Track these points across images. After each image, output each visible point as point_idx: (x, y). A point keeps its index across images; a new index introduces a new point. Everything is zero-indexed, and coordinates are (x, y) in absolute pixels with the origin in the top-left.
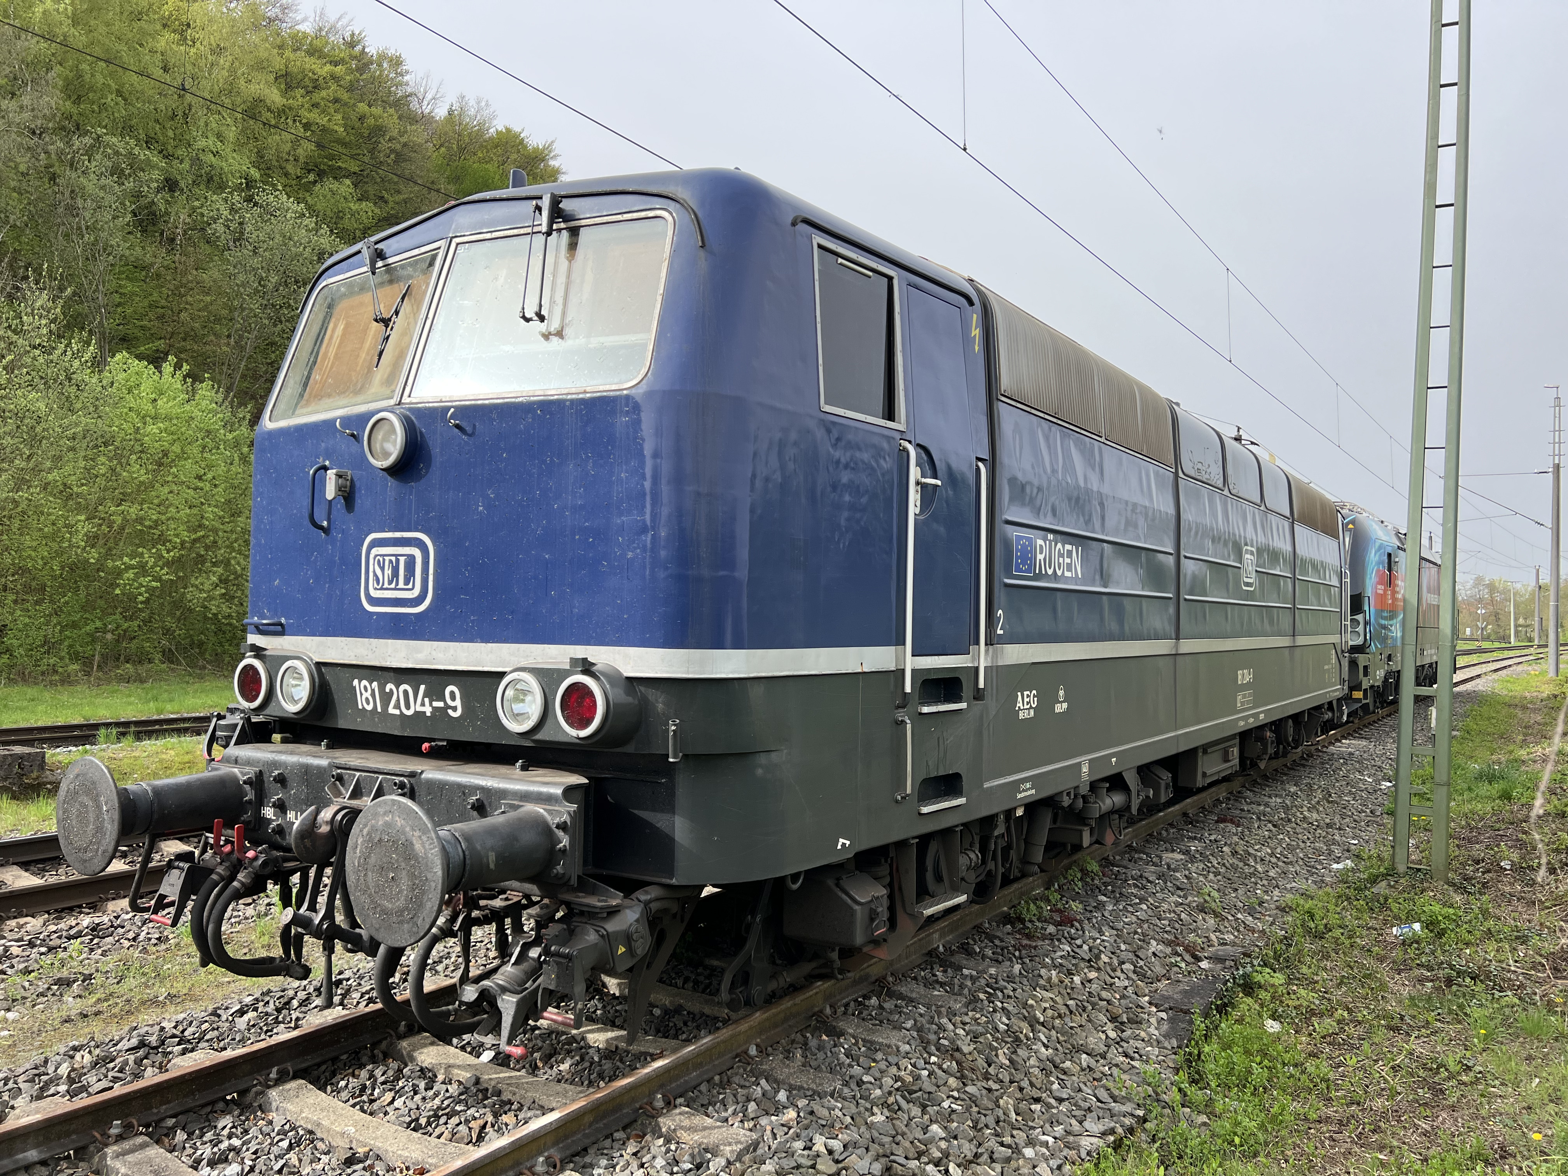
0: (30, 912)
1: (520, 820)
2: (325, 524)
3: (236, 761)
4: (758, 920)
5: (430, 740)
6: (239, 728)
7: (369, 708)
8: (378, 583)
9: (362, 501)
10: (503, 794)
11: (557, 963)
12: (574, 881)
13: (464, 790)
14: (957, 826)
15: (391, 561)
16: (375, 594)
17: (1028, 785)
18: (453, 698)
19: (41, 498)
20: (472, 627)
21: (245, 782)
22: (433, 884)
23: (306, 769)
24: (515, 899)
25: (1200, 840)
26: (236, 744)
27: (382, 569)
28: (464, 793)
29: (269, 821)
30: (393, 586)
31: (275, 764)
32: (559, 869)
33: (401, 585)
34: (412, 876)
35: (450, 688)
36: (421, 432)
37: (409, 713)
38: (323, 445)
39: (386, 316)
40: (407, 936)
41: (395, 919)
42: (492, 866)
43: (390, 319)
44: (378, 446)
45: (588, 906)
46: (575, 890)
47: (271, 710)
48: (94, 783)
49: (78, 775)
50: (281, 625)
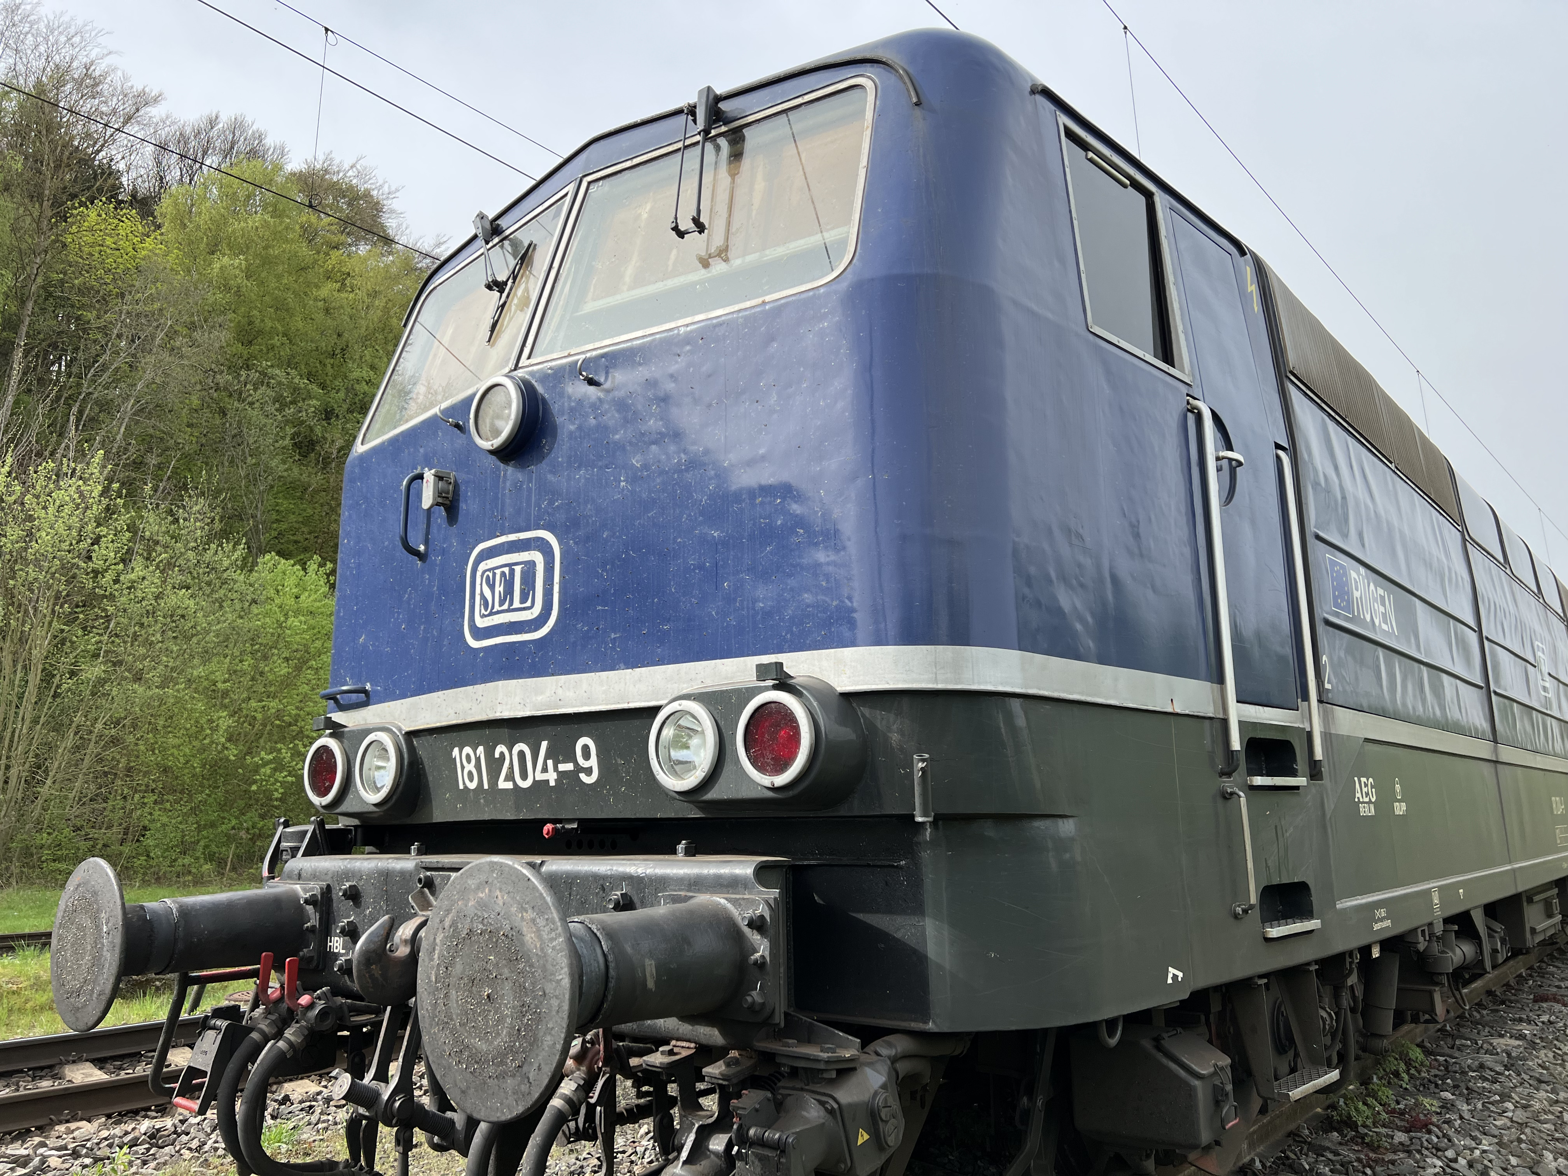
0: (87, 1116)
1: (691, 912)
2: (422, 548)
3: (299, 877)
4: (1039, 1103)
5: (554, 821)
6: (309, 835)
7: (472, 786)
8: (486, 609)
9: (468, 506)
10: (662, 883)
11: (761, 1159)
12: (779, 1019)
13: (603, 883)
14: (1309, 964)
15: (503, 574)
16: (481, 623)
17: (1383, 912)
18: (587, 755)
19: (186, 695)
20: (614, 648)
21: (307, 902)
22: (555, 1003)
23: (386, 875)
24: (685, 1053)
25: (1529, 1021)
26: (303, 856)
27: (492, 587)
28: (603, 889)
29: (336, 956)
30: (505, 607)
31: (346, 875)
32: (755, 996)
33: (517, 604)
34: (520, 989)
35: (584, 741)
36: (544, 400)
37: (525, 784)
38: (422, 450)
39: (501, 278)
40: (511, 1100)
41: (491, 1070)
42: (651, 984)
43: (505, 283)
44: (488, 421)
45: (807, 1058)
46: (780, 1034)
47: (347, 806)
48: (95, 893)
49: (79, 885)
50: (365, 692)
